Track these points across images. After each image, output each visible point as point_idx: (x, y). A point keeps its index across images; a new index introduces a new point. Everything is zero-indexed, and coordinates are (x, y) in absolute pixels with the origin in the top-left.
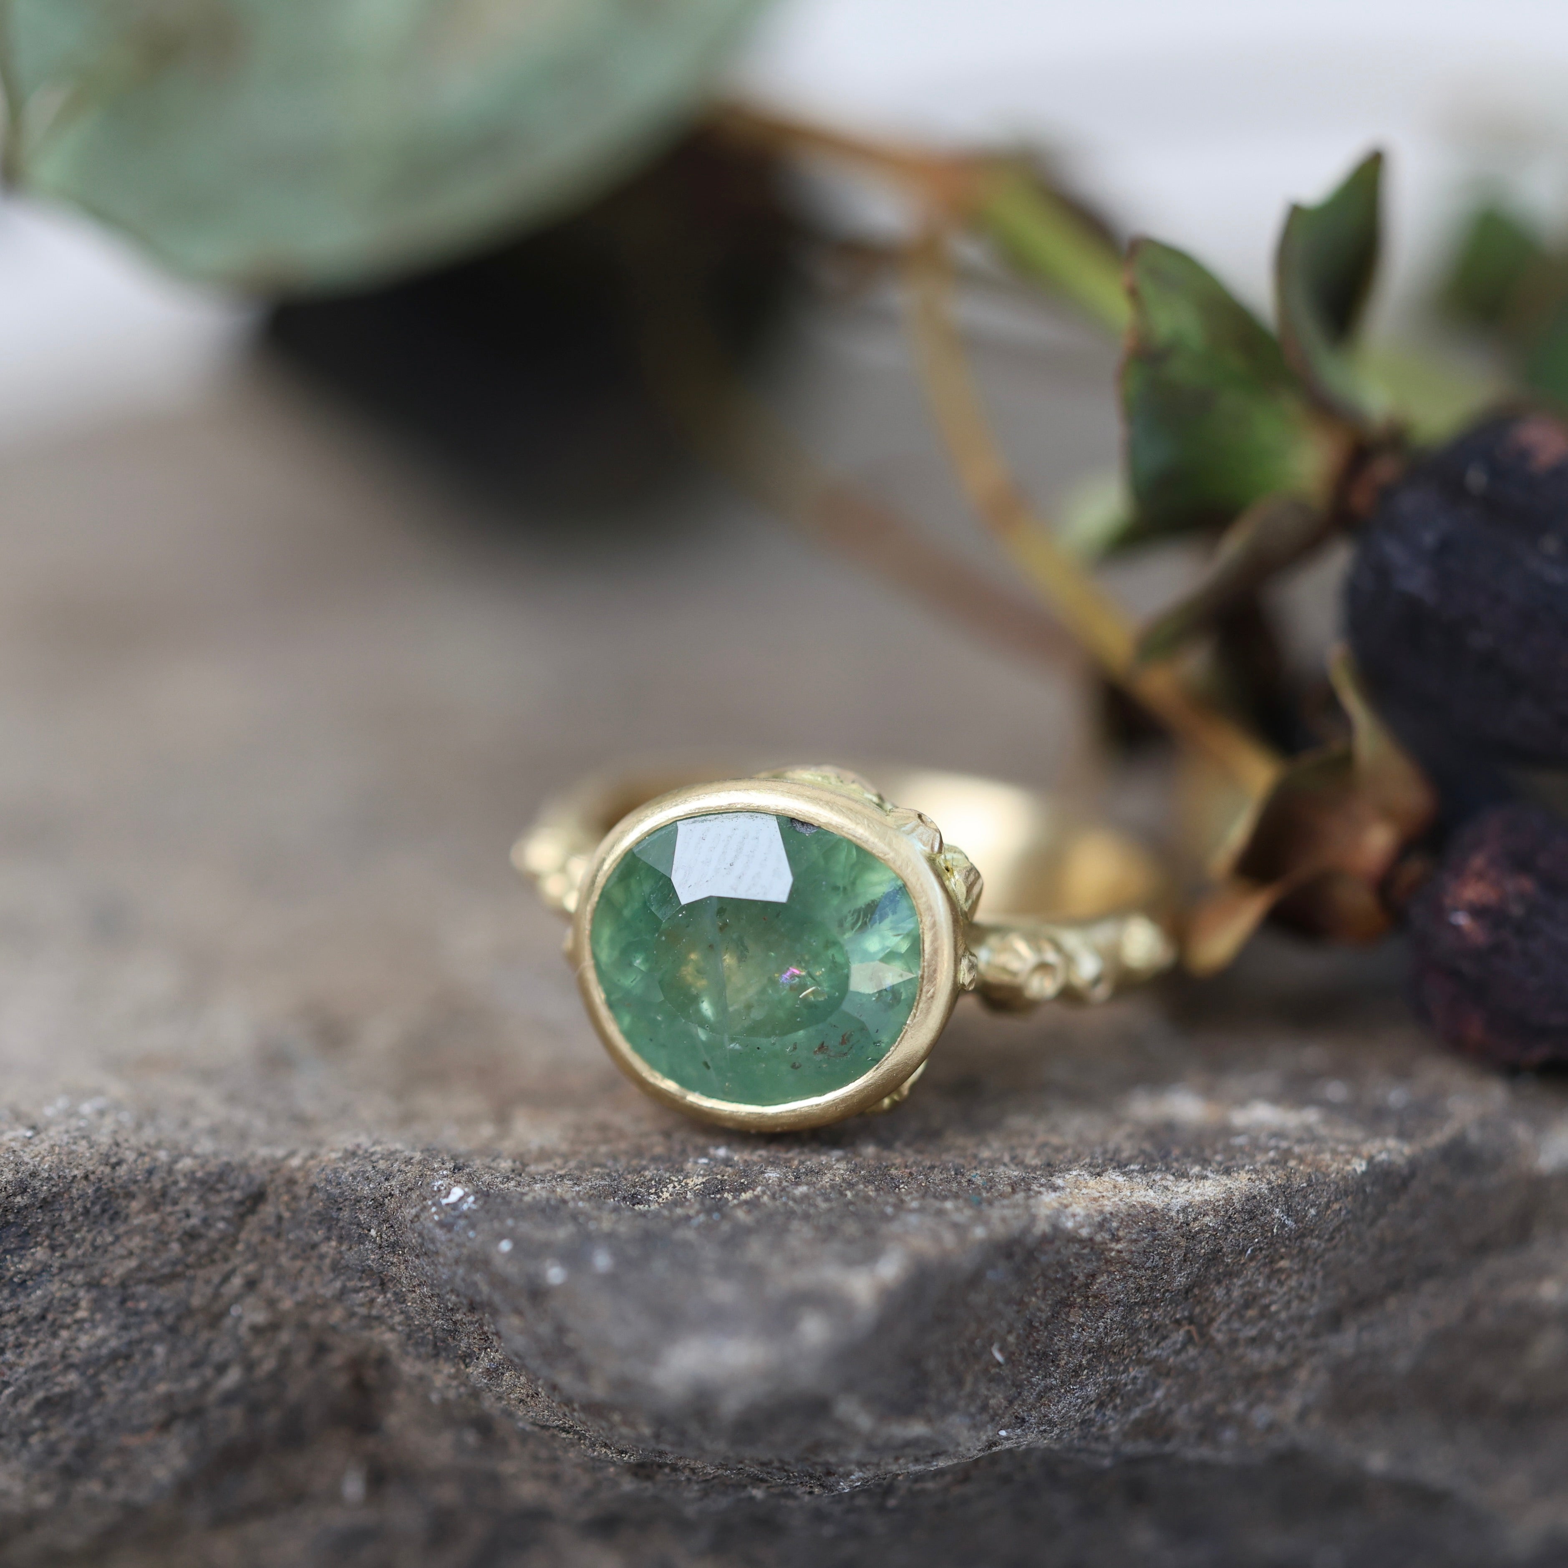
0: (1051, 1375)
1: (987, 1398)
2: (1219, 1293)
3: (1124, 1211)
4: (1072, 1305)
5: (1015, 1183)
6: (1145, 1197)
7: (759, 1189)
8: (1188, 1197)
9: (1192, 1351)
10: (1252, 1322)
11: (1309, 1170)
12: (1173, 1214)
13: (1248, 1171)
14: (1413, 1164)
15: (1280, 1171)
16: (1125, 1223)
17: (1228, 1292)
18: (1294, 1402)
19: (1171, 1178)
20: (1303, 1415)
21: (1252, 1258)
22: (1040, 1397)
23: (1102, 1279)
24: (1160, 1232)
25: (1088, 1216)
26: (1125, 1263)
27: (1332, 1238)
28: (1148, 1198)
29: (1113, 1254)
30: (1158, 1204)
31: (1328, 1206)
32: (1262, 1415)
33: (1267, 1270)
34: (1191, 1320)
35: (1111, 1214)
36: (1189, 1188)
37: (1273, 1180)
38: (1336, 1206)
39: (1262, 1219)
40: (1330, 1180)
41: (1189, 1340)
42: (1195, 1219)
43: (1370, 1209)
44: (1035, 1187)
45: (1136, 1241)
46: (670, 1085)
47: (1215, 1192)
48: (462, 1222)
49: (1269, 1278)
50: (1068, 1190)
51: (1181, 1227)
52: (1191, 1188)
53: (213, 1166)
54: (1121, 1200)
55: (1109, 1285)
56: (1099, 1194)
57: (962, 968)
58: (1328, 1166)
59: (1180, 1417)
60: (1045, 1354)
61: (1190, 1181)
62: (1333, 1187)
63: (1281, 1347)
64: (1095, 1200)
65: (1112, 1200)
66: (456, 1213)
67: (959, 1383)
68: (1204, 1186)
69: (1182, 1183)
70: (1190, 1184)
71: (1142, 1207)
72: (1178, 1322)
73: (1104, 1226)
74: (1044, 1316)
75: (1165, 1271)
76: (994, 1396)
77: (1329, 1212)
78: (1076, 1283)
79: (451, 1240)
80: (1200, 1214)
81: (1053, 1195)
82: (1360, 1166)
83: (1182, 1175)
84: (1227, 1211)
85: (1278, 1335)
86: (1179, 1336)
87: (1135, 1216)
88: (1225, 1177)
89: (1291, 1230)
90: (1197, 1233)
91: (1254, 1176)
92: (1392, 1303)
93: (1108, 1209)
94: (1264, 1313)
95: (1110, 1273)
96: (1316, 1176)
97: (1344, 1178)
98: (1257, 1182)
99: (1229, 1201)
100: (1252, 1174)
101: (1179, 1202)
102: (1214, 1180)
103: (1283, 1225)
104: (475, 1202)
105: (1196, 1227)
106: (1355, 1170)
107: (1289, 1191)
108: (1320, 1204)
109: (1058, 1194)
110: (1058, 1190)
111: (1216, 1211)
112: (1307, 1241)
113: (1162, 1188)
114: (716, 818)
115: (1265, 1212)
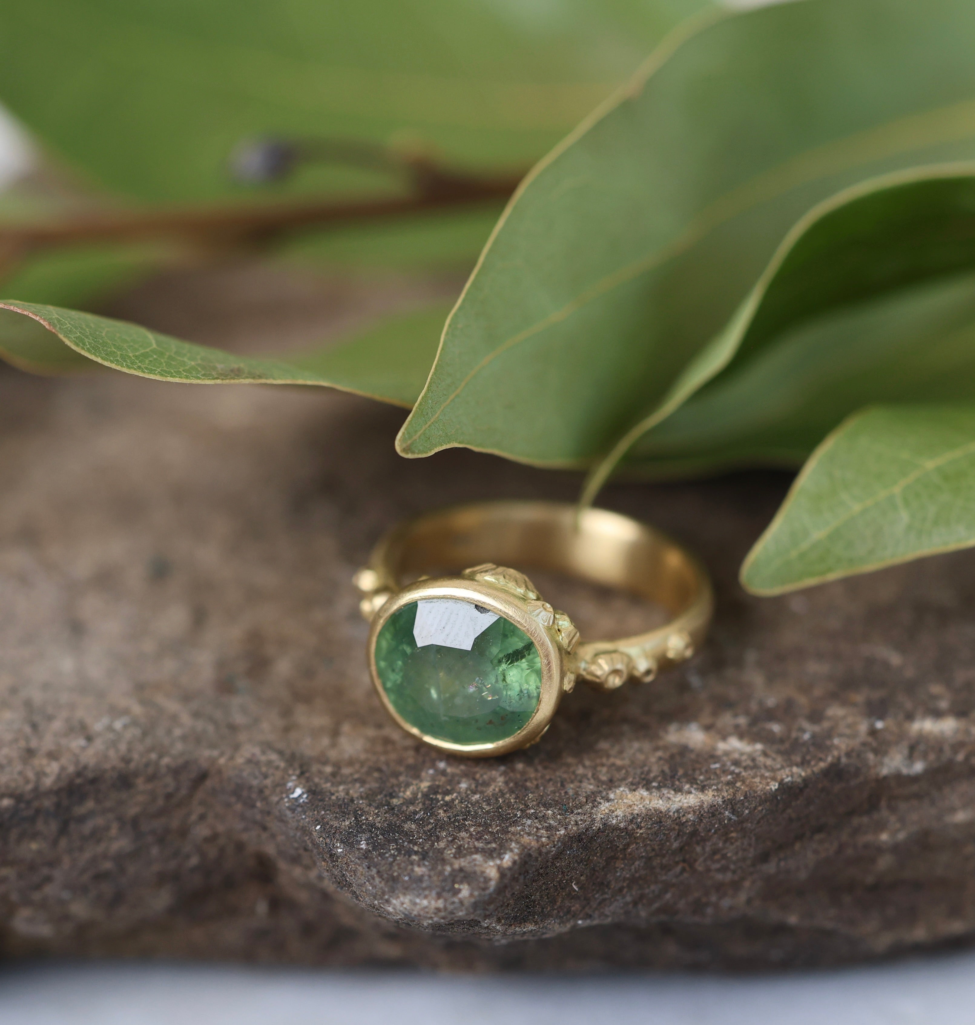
0: (606, 893)
1: (570, 907)
2: (698, 849)
3: (644, 813)
4: (617, 858)
5: (589, 796)
6: (657, 804)
7: (455, 795)
8: (681, 804)
9: (686, 875)
10: (718, 861)
11: (747, 789)
12: (671, 814)
13: (714, 790)
14: (806, 781)
15: (731, 790)
16: (645, 819)
17: (703, 848)
18: (742, 897)
19: (673, 792)
20: (749, 901)
21: (715, 832)
22: (600, 904)
23: (633, 846)
24: (664, 823)
25: (624, 816)
26: (644, 840)
27: (758, 822)
28: (658, 805)
29: (638, 835)
30: (663, 809)
31: (755, 808)
32: (726, 903)
33: (724, 838)
34: (684, 861)
35: (638, 814)
36: (681, 799)
37: (726, 796)
38: (760, 808)
39: (719, 816)
40: (757, 795)
41: (683, 870)
42: (684, 816)
43: (781, 806)
44: (598, 799)
45: (650, 828)
46: (415, 731)
47: (694, 802)
48: (299, 809)
49: (725, 842)
50: (616, 801)
51: (676, 819)
52: (683, 799)
53: (181, 761)
54: (644, 807)
55: (637, 849)
56: (632, 803)
57: (565, 683)
58: (757, 786)
59: (682, 904)
60: (602, 883)
61: (682, 795)
62: (758, 799)
63: (734, 872)
64: (630, 806)
65: (639, 806)
66: (297, 804)
67: (554, 902)
68: (689, 797)
69: (678, 796)
70: (682, 796)
71: (655, 810)
72: (677, 863)
73: (633, 821)
74: (601, 866)
75: (668, 841)
76: (574, 906)
77: (756, 811)
78: (618, 849)
79: (294, 817)
80: (686, 813)
81: (607, 804)
82: (774, 786)
83: (678, 790)
84: (700, 812)
85: (732, 867)
86: (678, 869)
87: (650, 815)
88: (700, 793)
89: (735, 821)
90: (684, 822)
91: (716, 794)
92: (797, 846)
93: (636, 812)
94: (724, 857)
95: (637, 843)
96: (750, 793)
97: (765, 794)
98: (717, 798)
99: (701, 806)
100: (714, 792)
101: (675, 807)
102: (695, 794)
103: (730, 819)
104: (307, 798)
105: (684, 820)
106: (771, 789)
107: (734, 801)
108: (751, 808)
109: (610, 804)
110: (610, 801)
111: (694, 812)
112: (745, 825)
113: (667, 799)
114: (437, 601)
115: (720, 813)
